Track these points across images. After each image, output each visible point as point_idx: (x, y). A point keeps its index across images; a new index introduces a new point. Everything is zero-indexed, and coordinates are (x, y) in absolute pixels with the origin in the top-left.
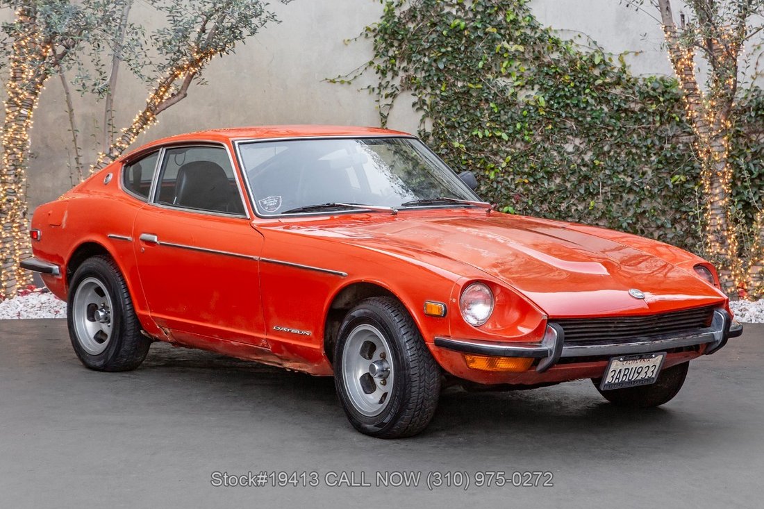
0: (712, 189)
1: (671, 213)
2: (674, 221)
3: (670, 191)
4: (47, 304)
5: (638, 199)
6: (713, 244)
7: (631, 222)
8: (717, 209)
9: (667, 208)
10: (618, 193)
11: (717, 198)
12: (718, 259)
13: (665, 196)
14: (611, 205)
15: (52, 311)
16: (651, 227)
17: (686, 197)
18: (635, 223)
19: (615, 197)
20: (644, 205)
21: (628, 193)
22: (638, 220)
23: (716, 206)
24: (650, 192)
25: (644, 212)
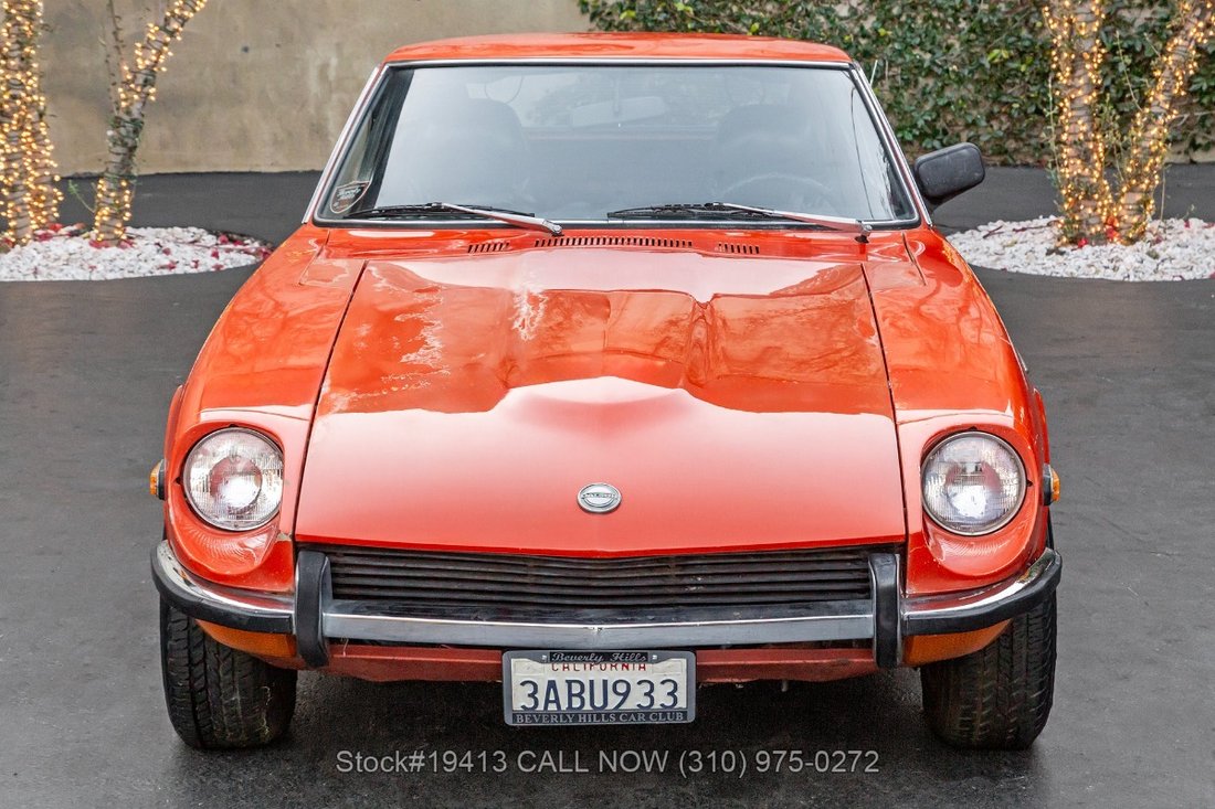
0: (1073, 80)
1: (985, 107)
2: (990, 116)
3: (986, 74)
4: (78, 256)
5: (940, 84)
6: (1072, 162)
7: (929, 119)
8: (1080, 109)
9: (980, 98)
10: (912, 77)
11: (1080, 93)
12: (1079, 185)
13: (978, 81)
14: (901, 94)
15: (86, 266)
16: (957, 125)
17: (1008, 81)
18: (934, 120)
19: (907, 82)
20: (948, 93)
21: (926, 76)
22: (938, 116)
23: (1078, 104)
24: (957, 74)
25: (949, 104)
